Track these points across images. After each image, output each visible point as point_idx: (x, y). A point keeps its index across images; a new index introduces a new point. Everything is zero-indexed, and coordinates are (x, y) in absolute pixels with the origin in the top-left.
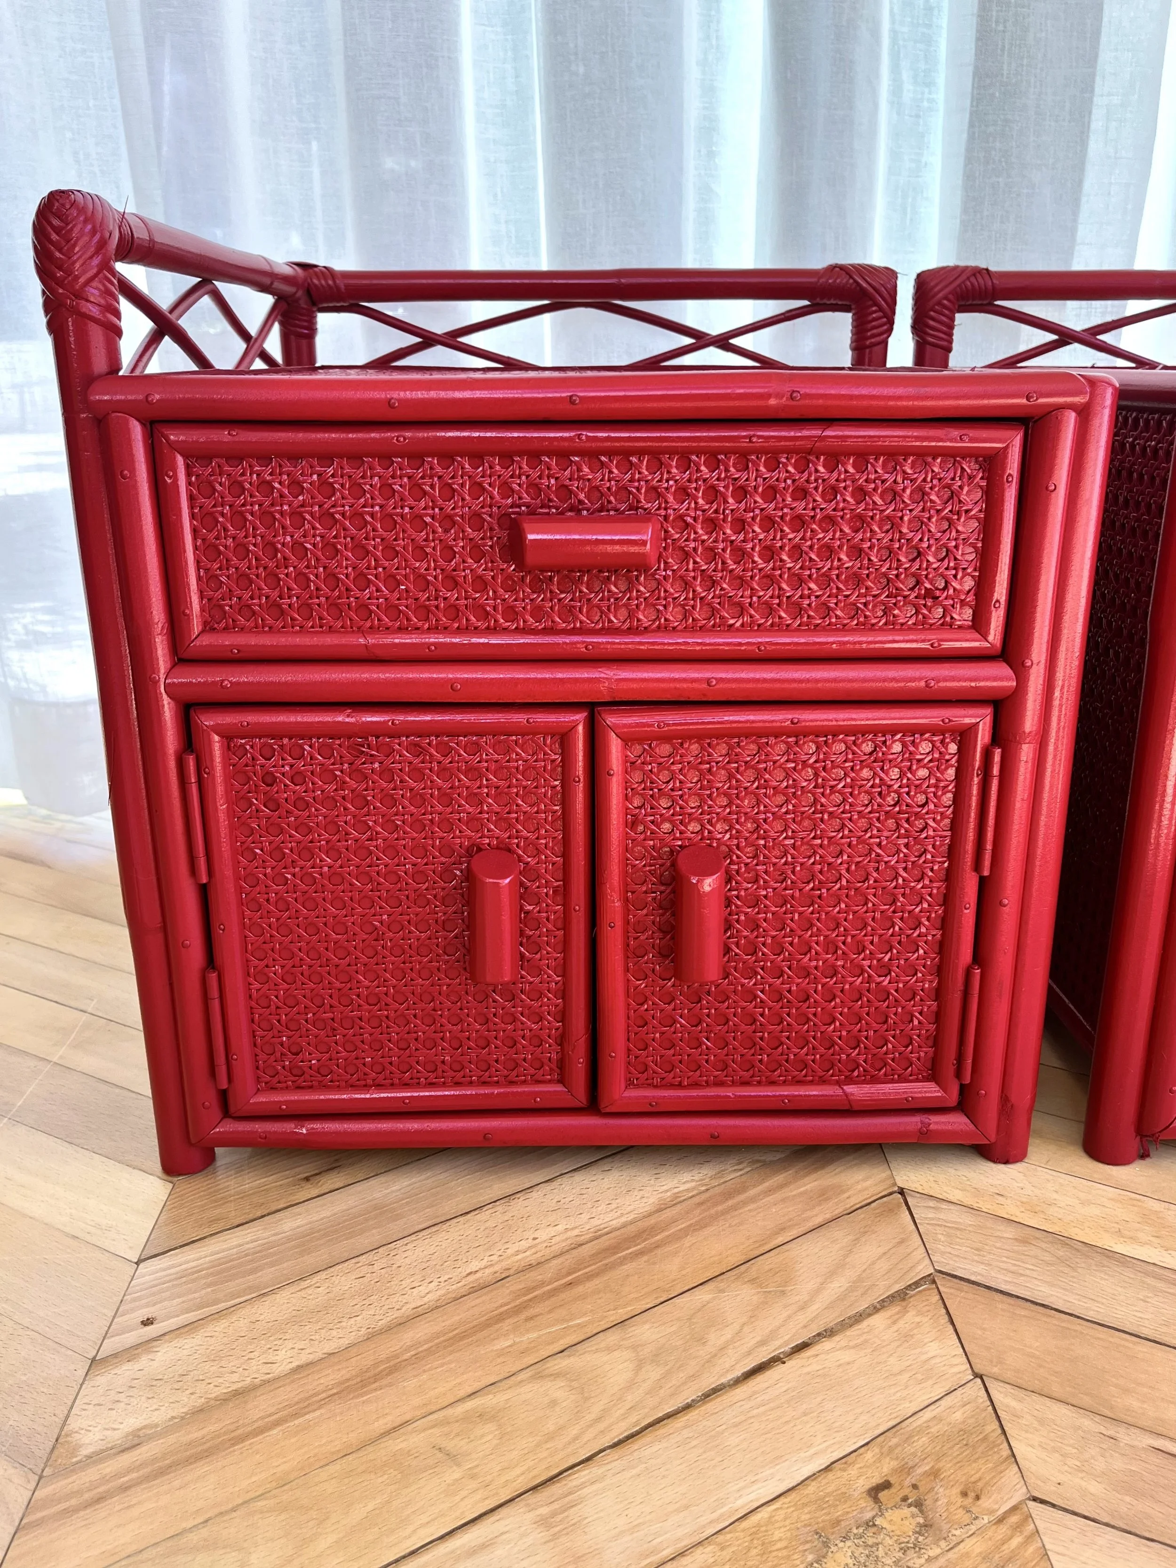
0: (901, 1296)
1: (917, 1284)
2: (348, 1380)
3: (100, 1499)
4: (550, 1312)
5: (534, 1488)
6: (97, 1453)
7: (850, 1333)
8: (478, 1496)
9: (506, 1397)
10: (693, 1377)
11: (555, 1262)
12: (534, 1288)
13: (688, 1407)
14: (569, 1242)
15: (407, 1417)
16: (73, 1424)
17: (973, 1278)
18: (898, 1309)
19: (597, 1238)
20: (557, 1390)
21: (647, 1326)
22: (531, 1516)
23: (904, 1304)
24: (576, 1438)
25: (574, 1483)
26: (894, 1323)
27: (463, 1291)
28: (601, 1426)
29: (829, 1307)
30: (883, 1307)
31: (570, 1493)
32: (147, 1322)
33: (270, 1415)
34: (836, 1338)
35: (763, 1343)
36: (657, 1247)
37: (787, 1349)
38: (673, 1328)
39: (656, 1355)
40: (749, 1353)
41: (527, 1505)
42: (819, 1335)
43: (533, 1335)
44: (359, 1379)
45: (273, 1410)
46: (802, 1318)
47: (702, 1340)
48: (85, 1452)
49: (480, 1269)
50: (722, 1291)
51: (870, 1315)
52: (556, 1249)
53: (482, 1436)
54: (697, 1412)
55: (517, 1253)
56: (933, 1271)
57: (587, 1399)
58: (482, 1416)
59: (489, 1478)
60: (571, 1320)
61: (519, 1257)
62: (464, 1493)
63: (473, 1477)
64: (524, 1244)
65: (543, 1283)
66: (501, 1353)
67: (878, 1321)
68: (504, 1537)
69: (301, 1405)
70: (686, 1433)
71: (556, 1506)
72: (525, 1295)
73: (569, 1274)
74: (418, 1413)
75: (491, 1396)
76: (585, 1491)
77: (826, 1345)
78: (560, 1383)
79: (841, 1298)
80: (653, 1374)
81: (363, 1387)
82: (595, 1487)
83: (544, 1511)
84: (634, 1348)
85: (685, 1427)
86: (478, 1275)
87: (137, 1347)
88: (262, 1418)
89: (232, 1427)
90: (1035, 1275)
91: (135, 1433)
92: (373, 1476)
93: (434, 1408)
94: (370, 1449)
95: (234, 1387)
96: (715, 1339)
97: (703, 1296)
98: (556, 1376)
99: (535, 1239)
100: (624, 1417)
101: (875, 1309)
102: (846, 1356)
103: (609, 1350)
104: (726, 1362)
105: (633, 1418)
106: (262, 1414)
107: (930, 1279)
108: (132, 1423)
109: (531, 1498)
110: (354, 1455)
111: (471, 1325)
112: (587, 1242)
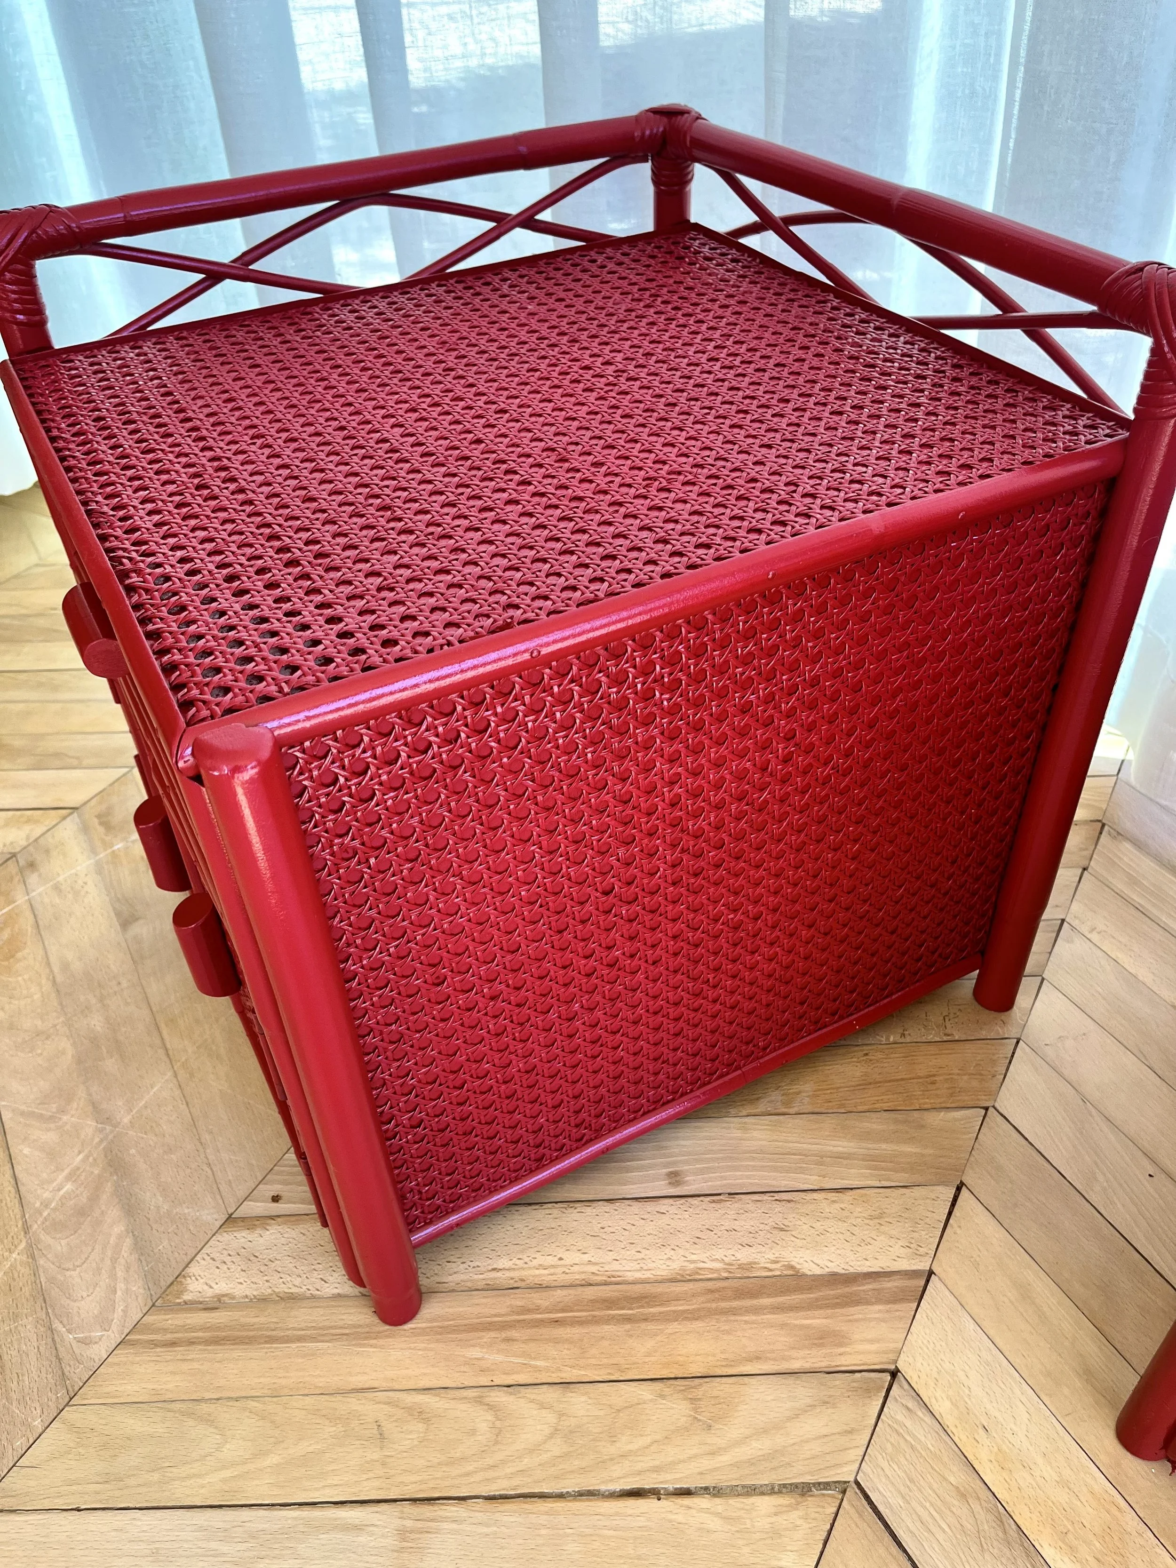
0: (803, 1490)
1: (826, 1485)
2: (360, 1326)
3: (173, 1344)
4: (525, 1342)
5: (414, 1500)
6: (193, 1302)
7: (734, 1502)
8: (377, 1483)
9: (447, 1406)
10: (583, 1470)
11: (559, 1292)
12: (529, 1311)
13: (561, 1496)
14: (583, 1276)
15: (375, 1384)
16: (193, 1269)
17: (881, 1508)
18: (793, 1501)
19: (606, 1284)
20: (482, 1420)
21: (583, 1399)
22: (398, 1522)
23: (800, 1499)
24: (468, 1474)
25: (440, 1513)
26: (776, 1514)
27: (481, 1285)
28: (491, 1474)
29: (736, 1465)
30: (780, 1492)
31: (432, 1520)
32: (276, 1199)
33: (300, 1329)
34: (718, 1501)
35: (657, 1469)
36: (646, 1320)
37: (671, 1487)
38: (602, 1413)
39: (571, 1432)
40: (639, 1473)
41: (402, 1512)
42: (706, 1489)
43: (500, 1358)
44: (367, 1329)
45: (303, 1325)
46: (706, 1463)
47: (613, 1438)
48: (187, 1297)
49: (504, 1269)
50: (662, 1396)
51: (763, 1494)
52: (569, 1279)
53: (411, 1432)
54: (563, 1505)
55: (541, 1267)
56: (852, 1479)
57: (496, 1443)
58: (421, 1415)
59: (393, 1472)
60: (535, 1359)
61: (537, 1272)
62: (371, 1475)
63: (384, 1464)
64: (550, 1260)
65: (537, 1310)
66: (468, 1362)
67: (765, 1503)
68: (371, 1528)
69: (320, 1332)
70: (543, 1519)
71: (419, 1524)
72: (518, 1314)
73: (563, 1310)
74: (385, 1385)
75: (438, 1399)
76: (445, 1525)
77: (703, 1502)
78: (490, 1416)
79: (751, 1462)
80: (556, 1447)
81: (366, 1338)
82: (454, 1526)
83: (409, 1523)
84: (561, 1415)
85: (546, 1513)
86: (499, 1274)
87: (258, 1218)
88: (294, 1329)
89: (272, 1326)
90: (941, 1537)
91: (219, 1298)
92: (327, 1423)
93: (397, 1387)
94: (339, 1398)
95: (294, 1290)
96: (625, 1444)
97: (645, 1392)
98: (490, 1407)
99: (561, 1259)
100: (510, 1477)
101: (772, 1490)
102: (715, 1523)
103: (542, 1406)
104: (617, 1470)
105: (515, 1482)
106: (296, 1325)
107: (843, 1488)
108: (222, 1287)
109: (407, 1507)
110: (326, 1397)
111: (466, 1322)
112: (597, 1285)
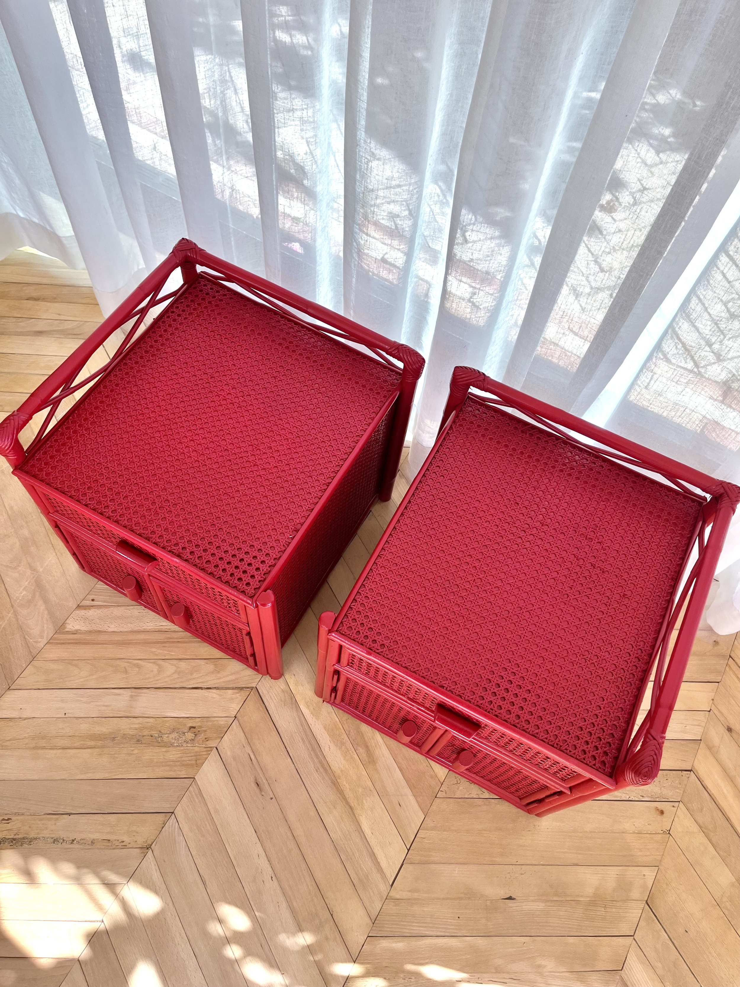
0: (241, 689)
1: (248, 688)
3: (63, 644)
4: (169, 647)
5: (135, 688)
6: (67, 632)
7: (223, 691)
8: (125, 683)
9: (145, 664)
10: (182, 682)
11: (180, 633)
12: (171, 638)
13: (175, 688)
15: (126, 657)
16: (68, 621)
17: (261, 694)
18: (237, 691)
20: (155, 668)
21: (184, 663)
22: (130, 694)
23: (239, 691)
24: (150, 682)
25: (143, 691)
26: (233, 695)
27: (157, 630)
28: (157, 682)
29: (224, 682)
31: (140, 693)
32: (93, 600)
34: (218, 691)
35: (203, 682)
37: (205, 687)
38: (189, 667)
39: (180, 672)
40: (198, 683)
41: (131, 691)
42: (216, 687)
43: (161, 651)
45: (103, 640)
46: (216, 681)
47: (192, 674)
48: (67, 630)
49: (164, 626)
50: (207, 664)
51: (230, 689)
53: (135, 671)
54: (176, 691)
56: (254, 686)
57: (158, 674)
58: (137, 666)
59: (129, 680)
60: (171, 652)
62: (123, 681)
63: (126, 678)
65: (174, 638)
66: (152, 652)
67: (230, 692)
68: (123, 695)
69: (108, 642)
71: (136, 694)
72: (168, 639)
73: (181, 639)
75: (143, 662)
76: (143, 695)
77: (214, 691)
78: (157, 667)
79: (229, 681)
80: (176, 676)
82: (146, 695)
83: (133, 694)
84: (178, 667)
85: (170, 692)
87: (89, 606)
88: (100, 641)
89: (93, 640)
90: (275, 701)
91: (77, 630)
92: (110, 667)
93: (130, 658)
94: (114, 661)
95: (100, 629)
96: (195, 675)
97: (202, 662)
98: (158, 665)
100: (161, 683)
101: (233, 689)
102: (215, 696)
103: (172, 665)
104: (192, 682)
105: (162, 684)
106: (100, 639)
107: (252, 688)
108: (77, 627)
109: (133, 690)
110: (110, 660)
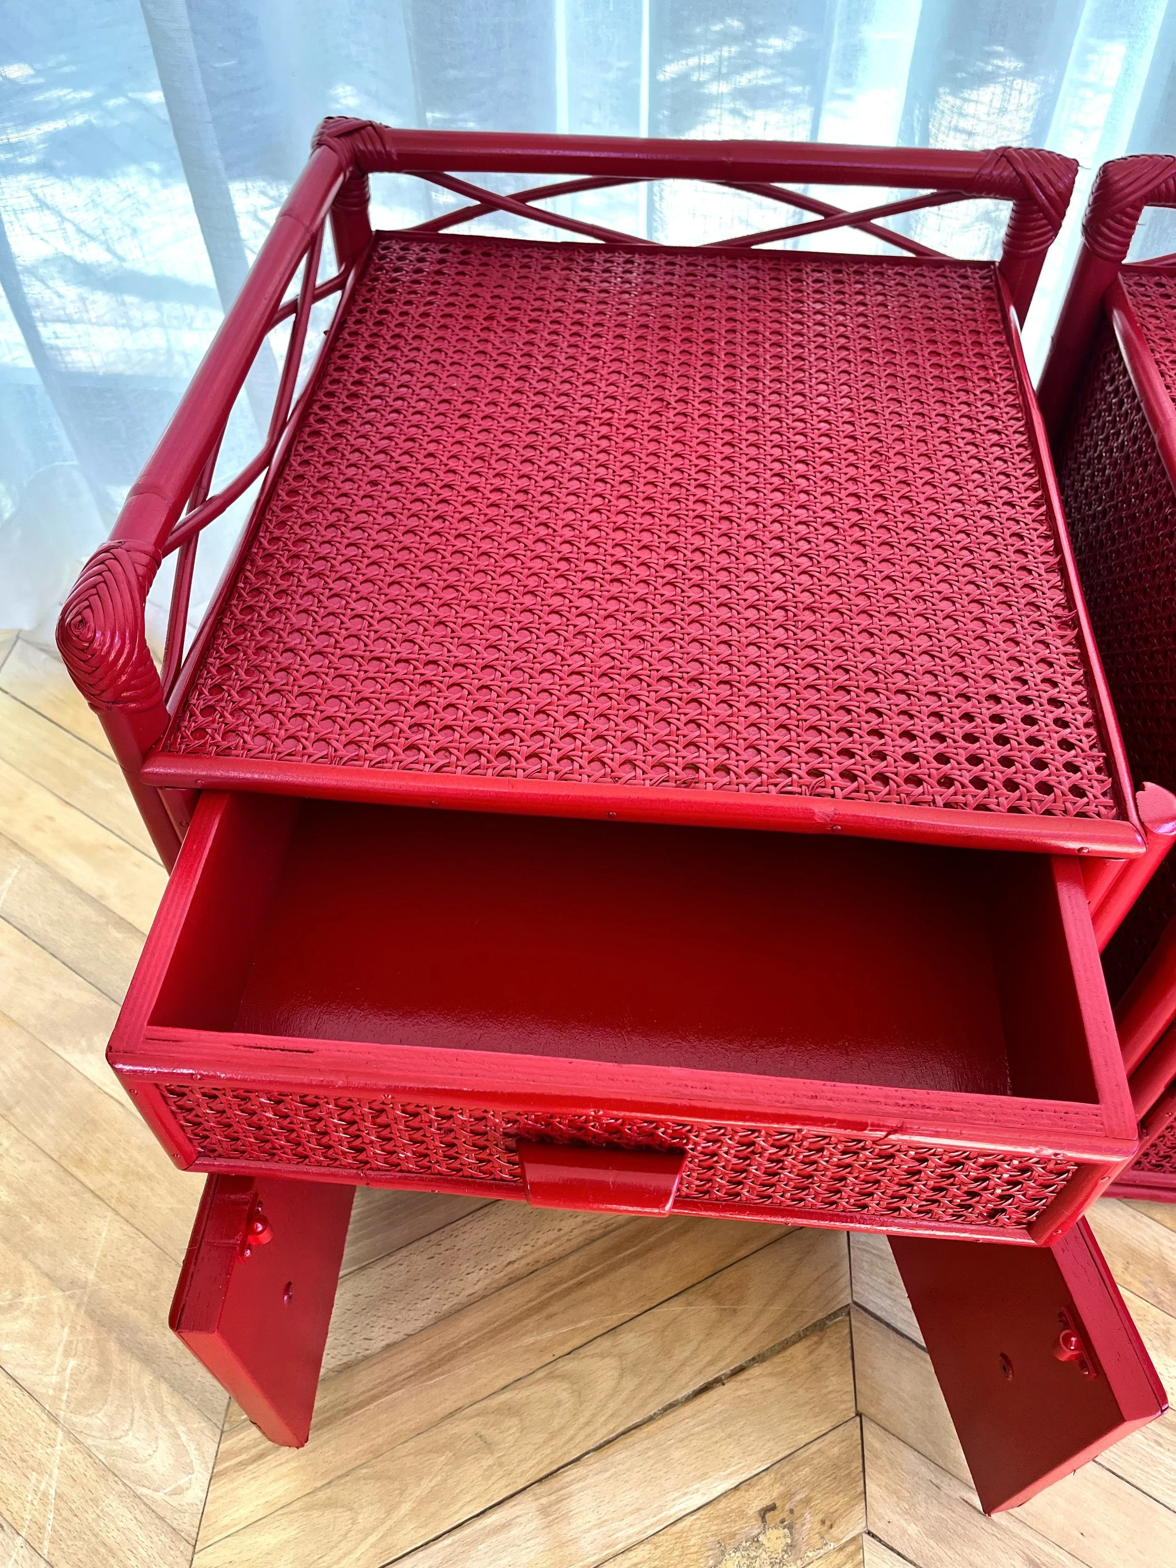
0: (821, 1326)
1: (835, 1314)
2: (421, 1363)
4: (564, 1311)
5: (540, 1481)
7: (777, 1359)
8: (503, 1482)
9: (527, 1393)
10: (657, 1391)
11: (571, 1259)
12: (555, 1285)
13: (651, 1419)
14: (584, 1236)
15: (459, 1404)
17: (879, 1313)
18: (816, 1339)
19: (604, 1235)
20: (562, 1391)
21: (632, 1335)
22: (535, 1505)
23: (821, 1334)
24: (571, 1439)
25: (567, 1480)
26: (810, 1353)
27: (504, 1281)
28: (590, 1430)
29: (767, 1331)
30: (806, 1336)
31: (562, 1489)
33: (369, 1390)
34: (765, 1364)
35: (712, 1363)
36: (650, 1250)
37: (727, 1371)
38: (650, 1340)
39: (635, 1365)
40: (701, 1371)
41: (535, 1494)
42: (753, 1359)
43: (549, 1334)
44: (428, 1363)
45: (370, 1386)
46: (745, 1341)
47: (668, 1355)
49: (518, 1259)
50: (690, 1304)
51: (794, 1343)
52: (574, 1243)
53: (509, 1428)
54: (654, 1425)
55: (546, 1244)
56: (850, 1301)
57: (581, 1404)
58: (510, 1410)
59: (511, 1467)
60: (579, 1321)
61: (547, 1249)
62: (494, 1478)
63: (501, 1465)
64: (552, 1235)
65: (561, 1281)
66: (527, 1349)
67: (799, 1350)
68: (518, 1520)
69: (390, 1383)
70: (646, 1444)
71: (553, 1497)
72: (547, 1291)
73: (582, 1272)
74: (467, 1401)
75: (517, 1391)
76: (574, 1487)
77: (756, 1371)
78: (565, 1385)
79: (776, 1324)
80: (630, 1384)
81: (431, 1371)
82: (579, 1485)
83: (544, 1501)
84: (621, 1356)
85: (647, 1438)
86: (516, 1265)
88: (364, 1392)
89: (344, 1399)
92: (435, 1455)
93: (479, 1398)
94: (434, 1430)
95: (345, 1360)
96: (679, 1354)
97: (676, 1308)
98: (563, 1377)
99: (560, 1230)
100: (605, 1423)
101: (799, 1337)
102: (769, 1383)
103: (602, 1356)
104: (684, 1376)
105: (611, 1426)
106: (364, 1389)
107: (846, 1310)
109: (538, 1489)
110: (425, 1435)
111: (508, 1318)
112: (598, 1238)
